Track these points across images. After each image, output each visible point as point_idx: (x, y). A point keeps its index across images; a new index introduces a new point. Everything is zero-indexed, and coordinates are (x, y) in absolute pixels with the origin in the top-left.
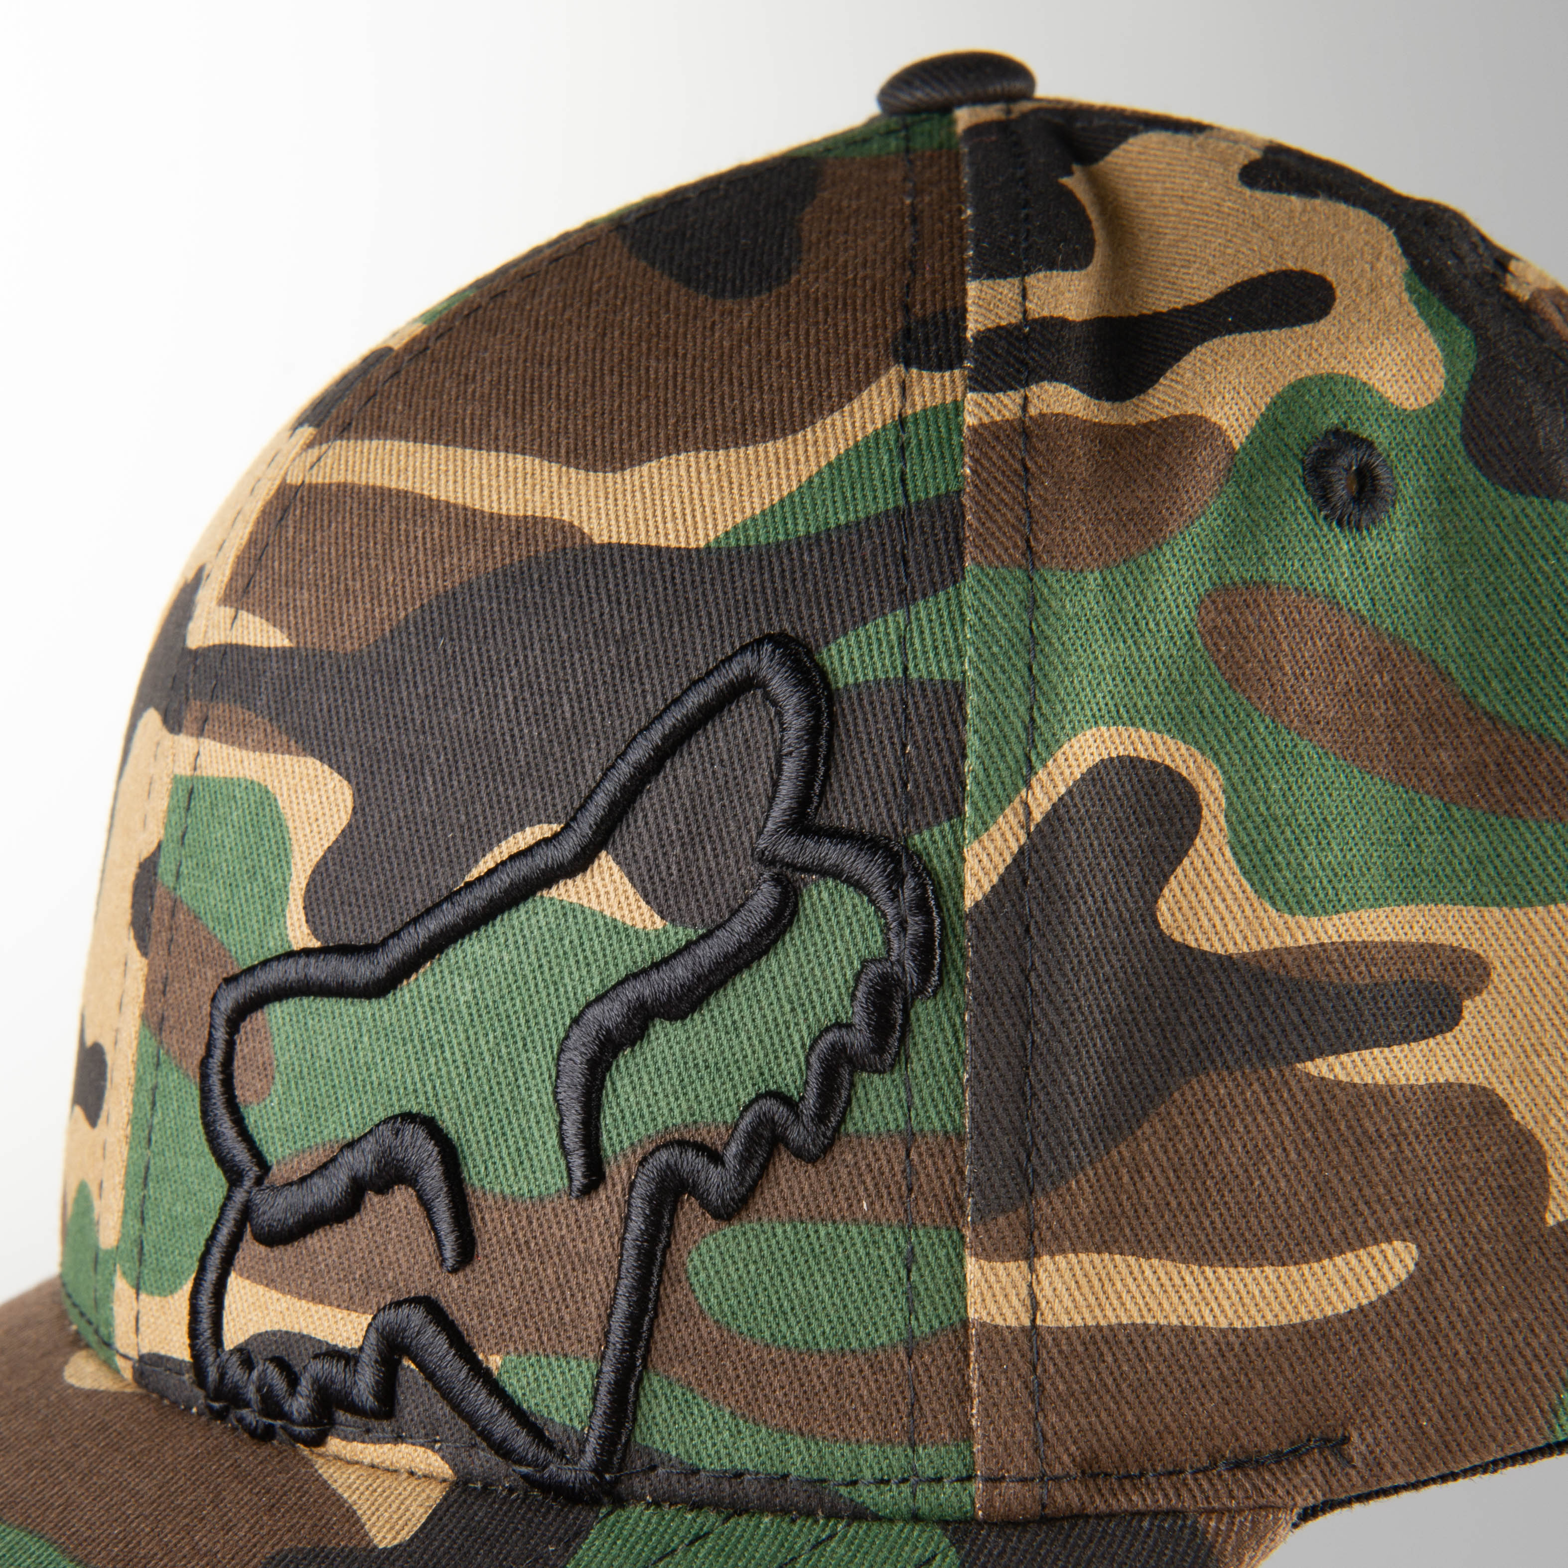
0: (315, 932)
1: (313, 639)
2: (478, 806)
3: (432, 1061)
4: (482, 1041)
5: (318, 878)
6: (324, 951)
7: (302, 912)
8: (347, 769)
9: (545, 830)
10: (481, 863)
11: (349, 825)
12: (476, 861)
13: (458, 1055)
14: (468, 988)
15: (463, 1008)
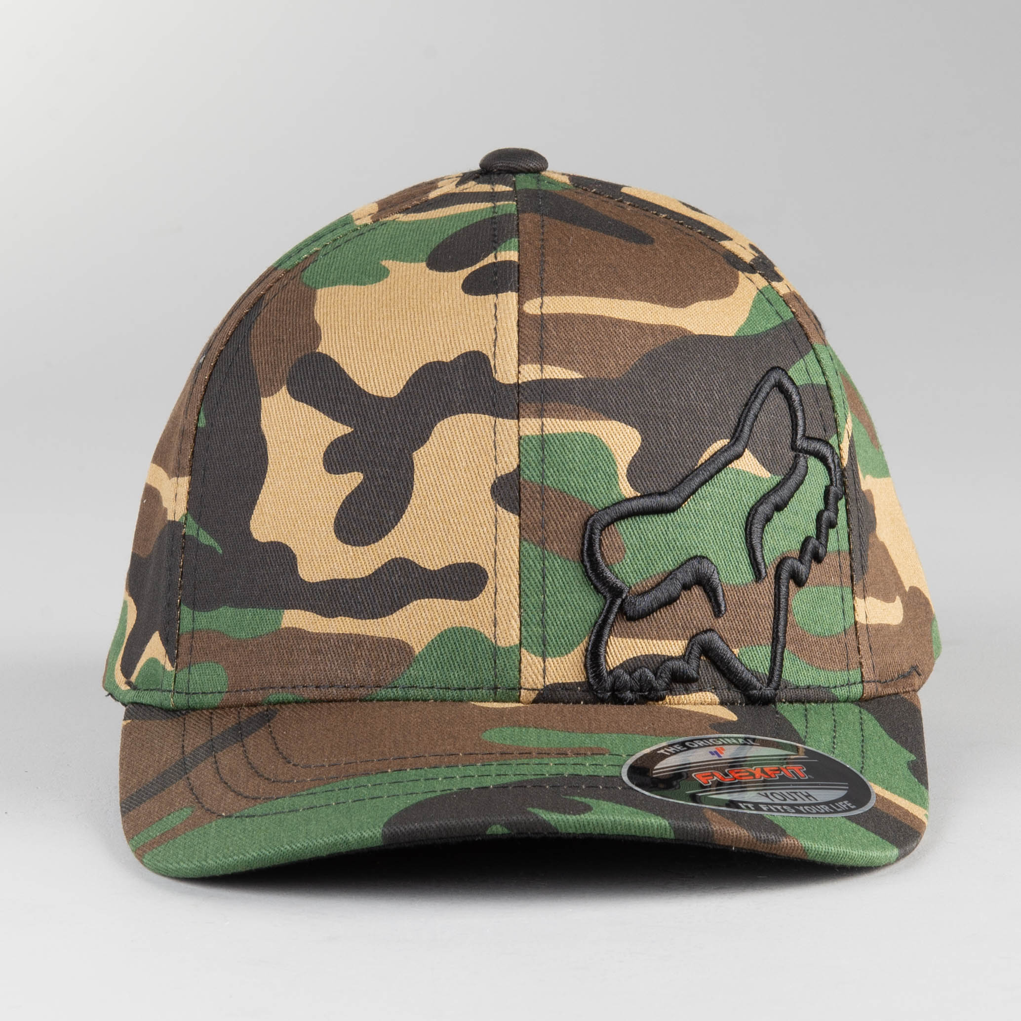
0: (636, 489)
1: (594, 375)
2: (695, 434)
3: (701, 534)
4: (718, 525)
5: (632, 468)
6: (641, 497)
7: (628, 483)
8: (634, 424)
9: (725, 442)
10: (704, 455)
11: (642, 445)
12: (701, 455)
13: (710, 531)
14: (709, 504)
15: (708, 512)
